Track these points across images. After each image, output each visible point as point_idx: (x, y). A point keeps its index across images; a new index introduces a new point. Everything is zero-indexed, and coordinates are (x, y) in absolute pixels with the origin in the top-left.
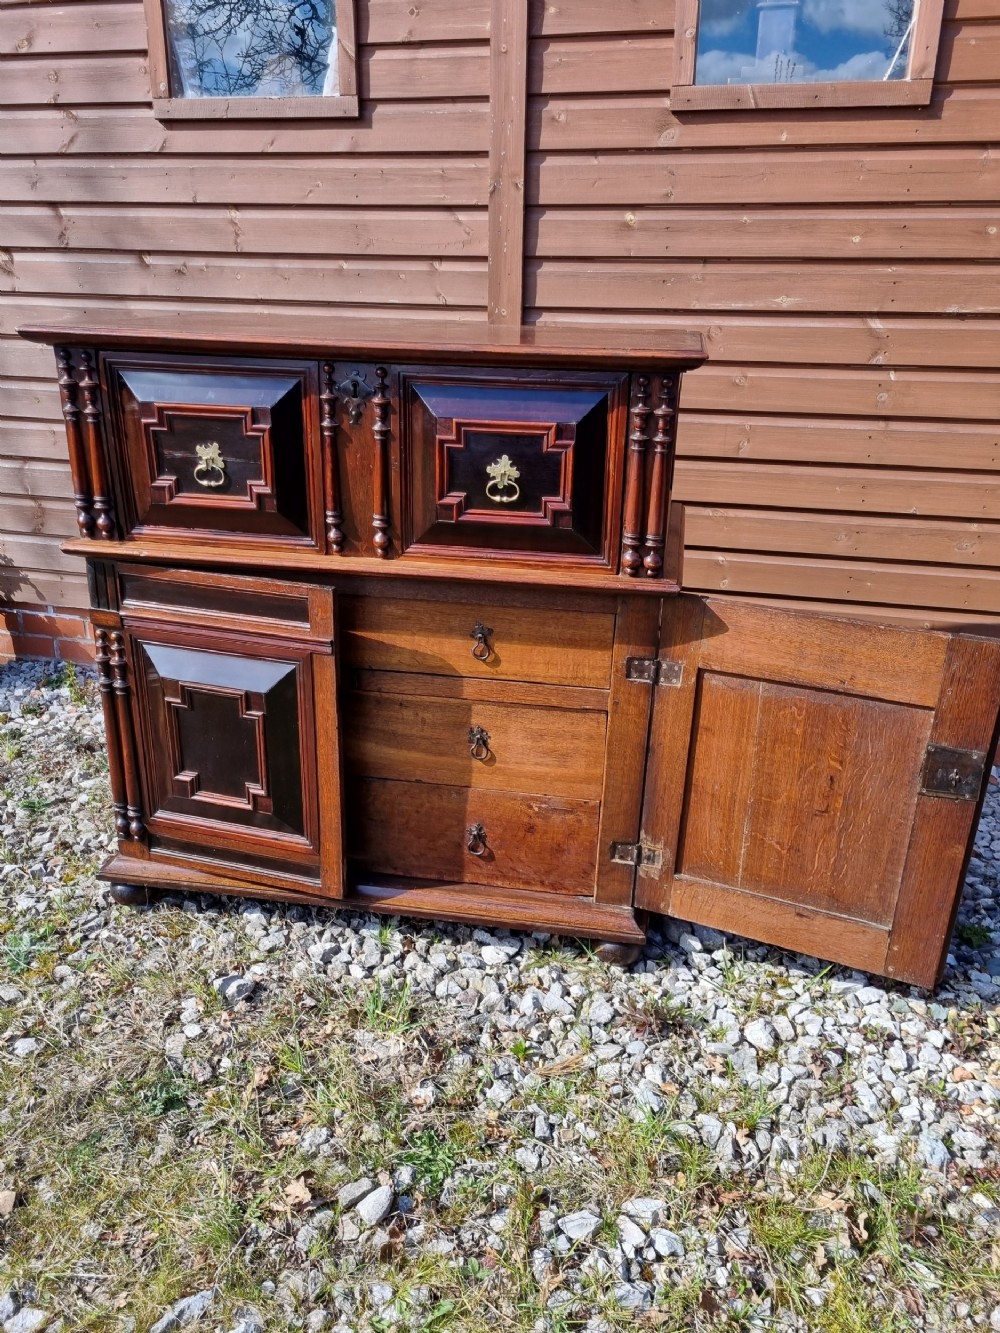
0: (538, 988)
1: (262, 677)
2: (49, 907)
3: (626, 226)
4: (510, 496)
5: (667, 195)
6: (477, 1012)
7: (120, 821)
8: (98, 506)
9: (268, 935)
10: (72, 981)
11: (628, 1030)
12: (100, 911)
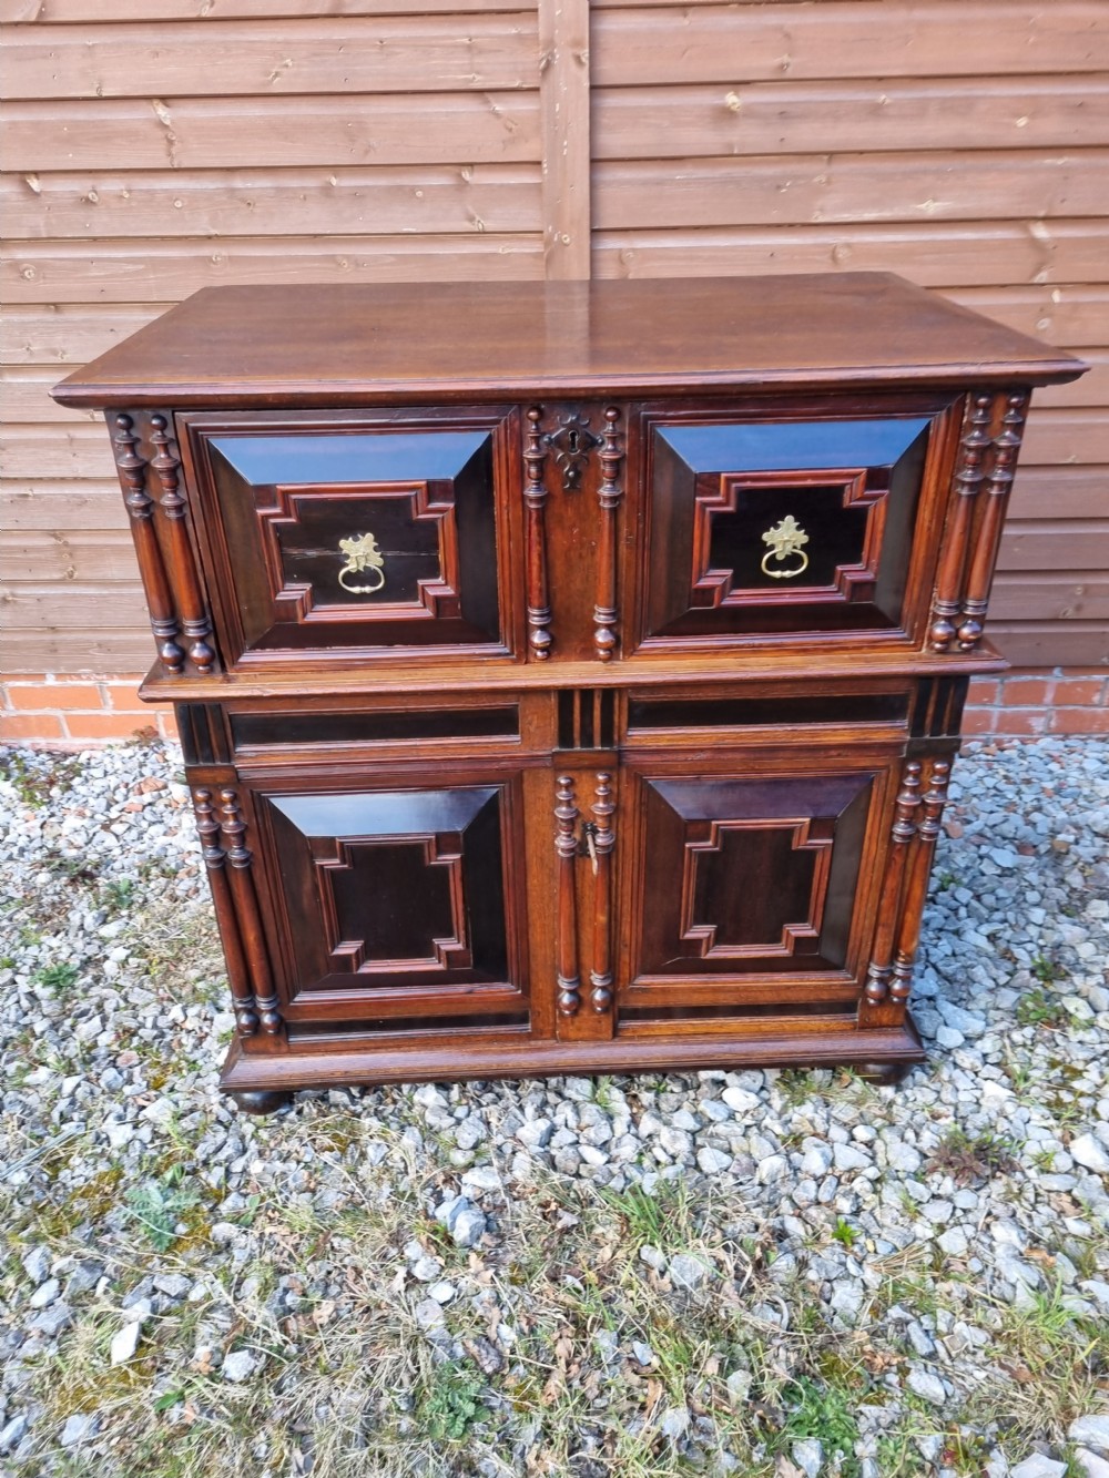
0: (814, 1135)
2: (156, 1134)
3: (727, 114)
4: (794, 568)
5: (782, 67)
6: (762, 1185)
7: (242, 1019)
8: (192, 633)
9: (458, 1120)
11: (944, 1176)
12: (227, 1128)
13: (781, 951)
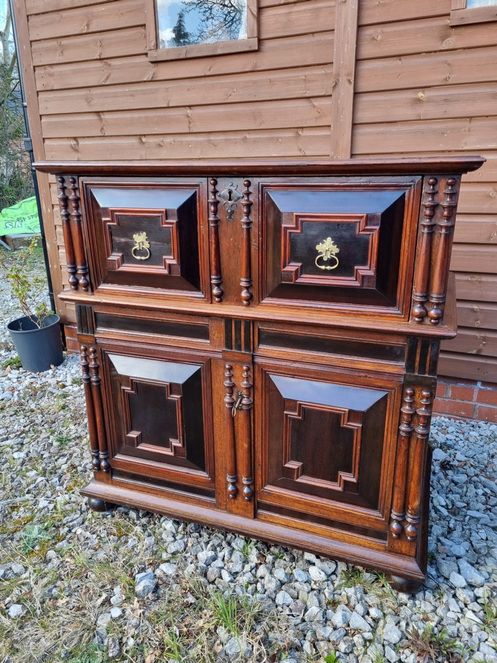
0: (347, 605)
1: (180, 373)
2: (55, 507)
3: (419, 101)
4: (332, 265)
5: (446, 79)
6: (303, 621)
7: (95, 461)
8: (80, 272)
9: (175, 540)
10: (56, 562)
11: (412, 652)
12: (82, 513)
13: (337, 487)
